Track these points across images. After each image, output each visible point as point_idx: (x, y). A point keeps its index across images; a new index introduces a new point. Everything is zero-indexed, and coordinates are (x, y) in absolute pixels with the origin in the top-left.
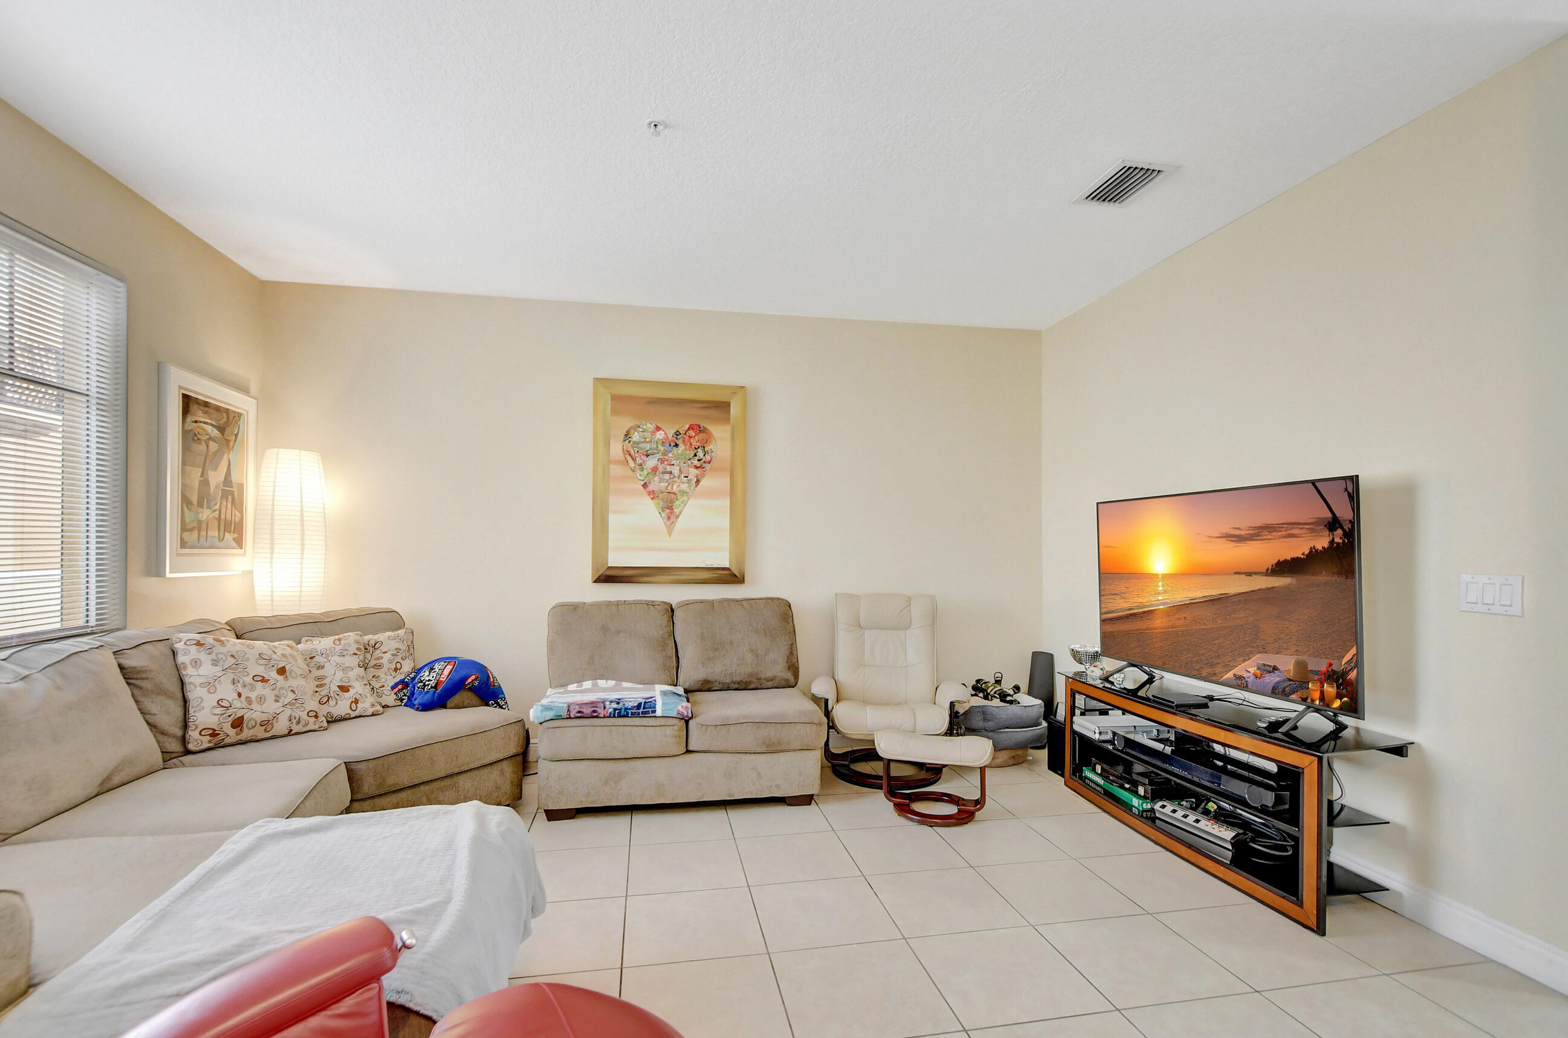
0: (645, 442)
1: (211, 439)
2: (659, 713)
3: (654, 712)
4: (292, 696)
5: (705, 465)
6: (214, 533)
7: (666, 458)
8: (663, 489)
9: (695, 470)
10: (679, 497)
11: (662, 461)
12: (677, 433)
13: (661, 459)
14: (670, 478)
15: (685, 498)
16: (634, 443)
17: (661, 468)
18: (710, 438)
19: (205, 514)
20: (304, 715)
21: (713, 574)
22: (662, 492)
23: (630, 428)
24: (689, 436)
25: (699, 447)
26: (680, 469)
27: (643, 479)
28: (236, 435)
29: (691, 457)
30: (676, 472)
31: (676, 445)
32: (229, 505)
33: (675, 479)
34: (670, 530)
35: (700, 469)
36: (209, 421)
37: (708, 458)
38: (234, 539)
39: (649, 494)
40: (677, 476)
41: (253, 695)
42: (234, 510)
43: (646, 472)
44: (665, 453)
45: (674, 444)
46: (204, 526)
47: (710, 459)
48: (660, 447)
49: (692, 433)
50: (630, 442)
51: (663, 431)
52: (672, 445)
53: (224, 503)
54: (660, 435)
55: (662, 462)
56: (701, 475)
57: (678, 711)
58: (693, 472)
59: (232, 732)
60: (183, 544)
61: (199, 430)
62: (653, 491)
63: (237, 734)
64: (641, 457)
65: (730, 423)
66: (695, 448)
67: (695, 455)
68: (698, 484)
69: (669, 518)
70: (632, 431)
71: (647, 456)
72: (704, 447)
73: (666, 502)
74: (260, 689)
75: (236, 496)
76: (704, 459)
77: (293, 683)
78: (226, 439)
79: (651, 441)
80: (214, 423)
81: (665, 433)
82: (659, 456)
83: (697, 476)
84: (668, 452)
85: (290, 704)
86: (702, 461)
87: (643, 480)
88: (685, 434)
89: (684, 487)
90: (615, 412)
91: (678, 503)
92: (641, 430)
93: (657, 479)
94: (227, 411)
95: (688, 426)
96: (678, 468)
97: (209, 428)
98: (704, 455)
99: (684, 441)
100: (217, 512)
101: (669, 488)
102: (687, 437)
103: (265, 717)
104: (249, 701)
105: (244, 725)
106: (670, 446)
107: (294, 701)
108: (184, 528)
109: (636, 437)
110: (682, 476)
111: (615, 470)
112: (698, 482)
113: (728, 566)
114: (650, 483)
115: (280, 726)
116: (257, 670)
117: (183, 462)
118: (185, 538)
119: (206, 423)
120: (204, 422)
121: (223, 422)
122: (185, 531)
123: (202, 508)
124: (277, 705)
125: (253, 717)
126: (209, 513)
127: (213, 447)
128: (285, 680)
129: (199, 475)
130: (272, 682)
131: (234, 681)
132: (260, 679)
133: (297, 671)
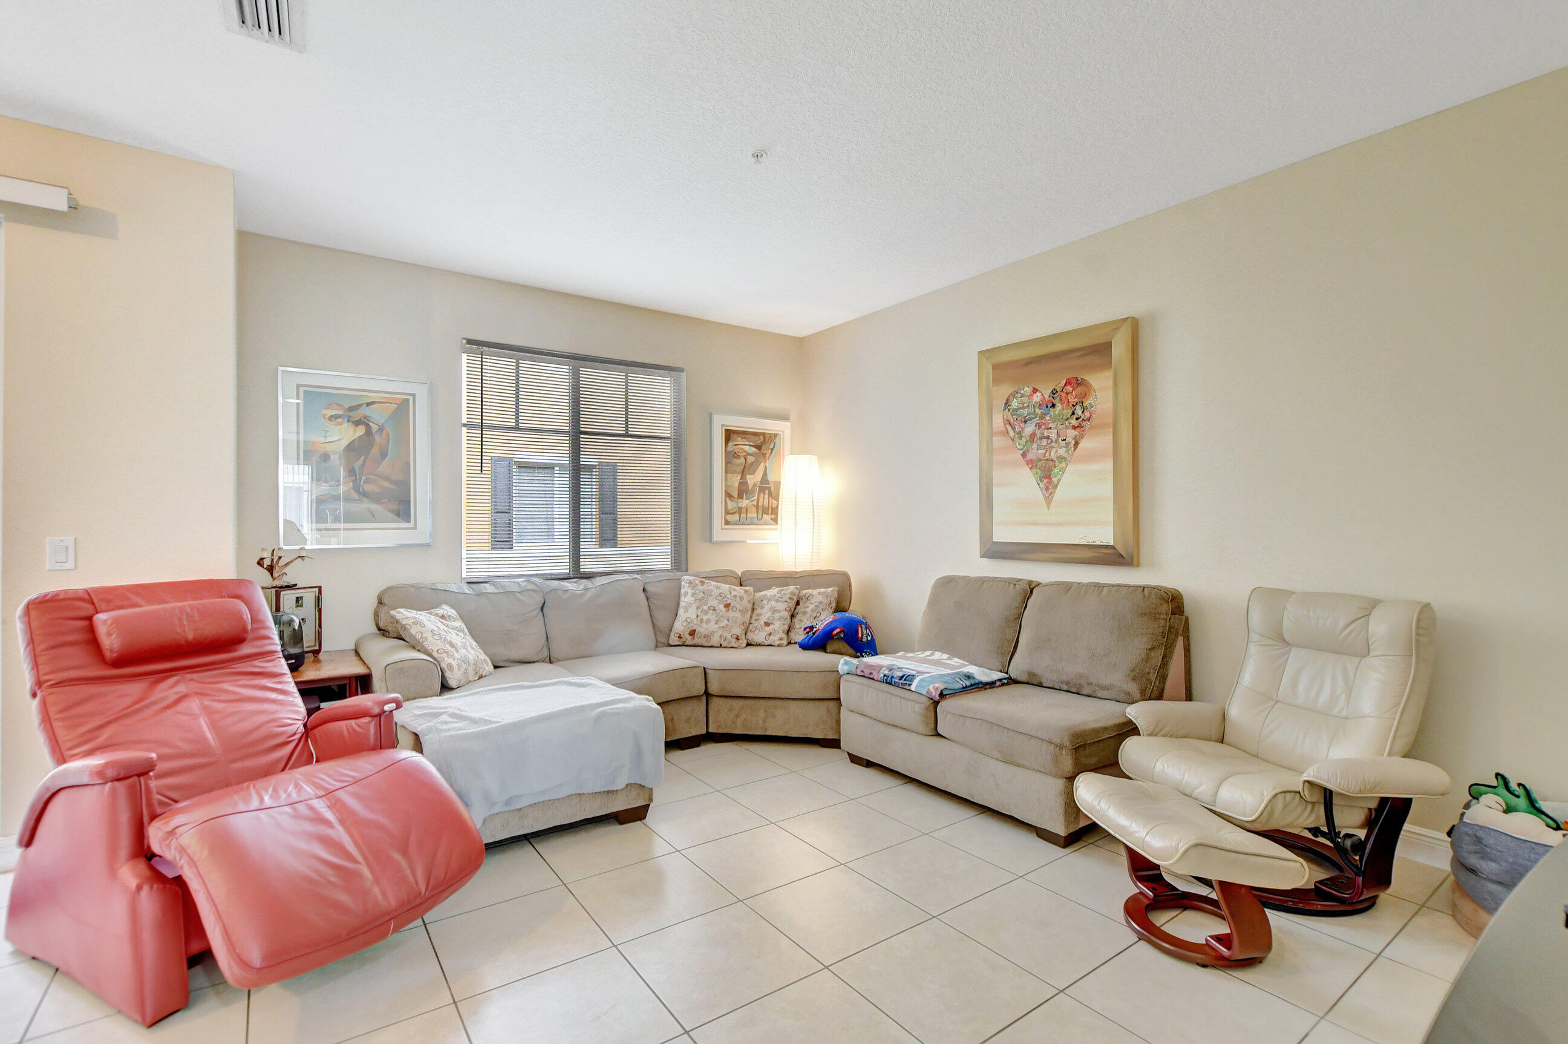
0: (1023, 408)
1: (749, 454)
2: (913, 688)
3: (910, 685)
4: (726, 622)
5: (1083, 424)
6: (752, 514)
7: (1043, 421)
8: (1041, 457)
9: (1073, 431)
10: (1057, 464)
11: (1039, 425)
12: (1054, 392)
13: (1039, 423)
14: (1048, 444)
15: (1063, 465)
16: (1013, 410)
17: (1039, 435)
18: (1089, 390)
19: (744, 503)
20: (729, 636)
21: (1096, 553)
22: (1040, 460)
23: (1009, 397)
24: (1066, 393)
25: (1077, 404)
26: (1057, 433)
27: (1022, 447)
28: (772, 450)
29: (1069, 416)
30: (1053, 436)
31: (1053, 406)
32: (766, 496)
33: (1053, 444)
34: (1048, 500)
35: (1078, 429)
36: (747, 443)
37: (1087, 414)
38: (771, 519)
39: (1028, 464)
40: (1054, 440)
41: (705, 618)
42: (771, 499)
43: (1024, 440)
44: (1042, 417)
45: (1051, 404)
46: (744, 511)
47: (1089, 416)
48: (1037, 410)
49: (1069, 388)
50: (1009, 410)
51: (1040, 392)
52: (1049, 407)
53: (762, 495)
54: (1037, 397)
55: (1040, 427)
56: (1080, 437)
57: (929, 689)
58: (1071, 433)
59: (689, 638)
60: (727, 523)
61: (739, 450)
62: (1031, 460)
63: (692, 640)
64: (1019, 424)
65: (1111, 367)
66: (1073, 405)
67: (1073, 413)
68: (1077, 447)
69: (1047, 489)
70: (1011, 398)
71: (1025, 422)
72: (1083, 403)
73: (1044, 470)
74: (711, 616)
75: (772, 490)
76: (1083, 417)
77: (731, 614)
78: (763, 454)
79: (1029, 406)
80: (751, 444)
81: (1042, 394)
82: (1036, 420)
83: (1075, 438)
84: (1046, 415)
85: (723, 627)
86: (1080, 420)
87: (1022, 449)
88: (1062, 391)
89: (1062, 452)
90: (997, 381)
91: (1056, 470)
92: (1019, 395)
93: (1035, 446)
94: (764, 434)
95: (1065, 381)
96: (1056, 431)
97: (747, 448)
98: (1083, 412)
99: (1061, 400)
100: (755, 502)
101: (1047, 455)
102: (1063, 395)
103: (706, 633)
104: (702, 620)
105: (696, 635)
106: (1047, 407)
108: (727, 512)
109: (1015, 404)
110: (1060, 439)
111: (998, 441)
112: (1076, 444)
113: (1112, 544)
114: (1028, 451)
115: (715, 641)
116: (713, 603)
117: (726, 472)
118: (729, 518)
119: (745, 445)
120: (743, 445)
121: (759, 442)
122: (729, 514)
123: (742, 498)
124: (716, 626)
125: (701, 631)
126: (748, 501)
127: (751, 459)
128: (726, 611)
129: (739, 478)
130: (718, 611)
131: (698, 608)
132: (713, 608)
133: (739, 607)
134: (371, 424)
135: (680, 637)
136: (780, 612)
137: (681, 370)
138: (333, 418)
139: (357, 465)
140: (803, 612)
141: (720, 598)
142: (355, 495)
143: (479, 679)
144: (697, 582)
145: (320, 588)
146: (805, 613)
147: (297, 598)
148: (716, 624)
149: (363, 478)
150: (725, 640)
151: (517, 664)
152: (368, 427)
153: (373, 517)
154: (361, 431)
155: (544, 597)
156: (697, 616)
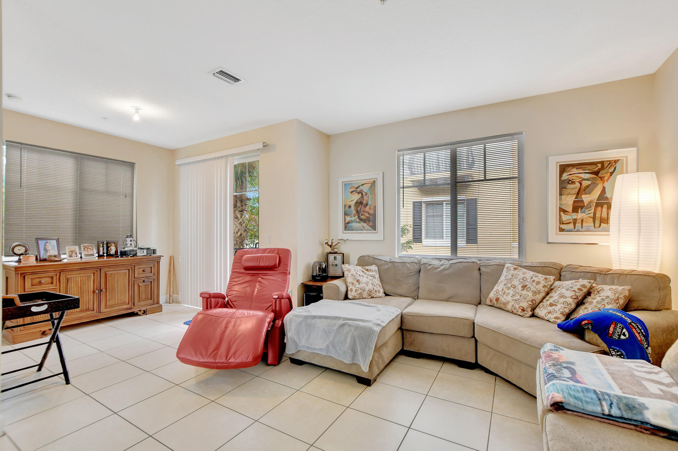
1: (584, 180)
4: (518, 297)
6: (589, 224)
19: (580, 215)
20: (517, 307)
28: (612, 173)
32: (604, 210)
36: (584, 172)
46: (579, 221)
53: (599, 209)
59: (495, 302)
60: (561, 230)
61: (572, 178)
63: (497, 304)
74: (511, 291)
77: (525, 292)
78: (599, 177)
80: (588, 171)
85: (515, 300)
94: (603, 163)
97: (583, 175)
100: (592, 214)
103: (505, 301)
105: (499, 301)
107: (517, 299)
108: (561, 222)
115: (509, 307)
116: (516, 282)
117: (561, 194)
118: (563, 226)
119: (580, 173)
120: (578, 173)
121: (597, 169)
122: (563, 224)
123: (577, 212)
124: (512, 298)
125: (502, 299)
126: (583, 214)
127: (585, 183)
128: (522, 290)
129: (574, 198)
130: (516, 289)
131: (505, 284)
132: (514, 286)
133: (533, 289)
134: (363, 192)
135: (491, 301)
136: (566, 298)
137: (521, 133)
138: (352, 192)
139: (359, 209)
140: (590, 302)
141: (521, 280)
142: (358, 220)
143: (371, 298)
144: (512, 268)
145: (343, 254)
146: (591, 303)
147: (335, 257)
148: (512, 297)
149: (361, 213)
150: (514, 309)
151: (399, 296)
152: (362, 194)
153: (363, 229)
154: (360, 195)
155: (420, 267)
156: (503, 290)
